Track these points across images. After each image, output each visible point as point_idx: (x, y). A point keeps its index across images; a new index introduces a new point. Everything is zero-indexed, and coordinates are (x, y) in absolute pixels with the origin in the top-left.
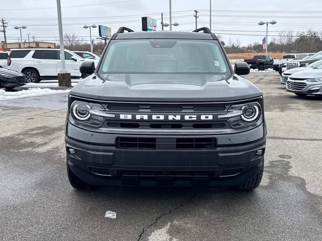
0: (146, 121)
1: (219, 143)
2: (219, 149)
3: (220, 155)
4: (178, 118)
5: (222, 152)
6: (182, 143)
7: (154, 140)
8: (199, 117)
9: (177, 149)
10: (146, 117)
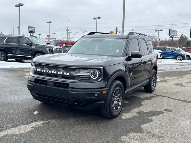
0: (45, 73)
1: (70, 86)
2: (69, 89)
3: (70, 92)
4: (55, 72)
5: (71, 91)
6: (56, 84)
7: (46, 81)
8: (63, 73)
9: (54, 86)
10: (45, 71)
